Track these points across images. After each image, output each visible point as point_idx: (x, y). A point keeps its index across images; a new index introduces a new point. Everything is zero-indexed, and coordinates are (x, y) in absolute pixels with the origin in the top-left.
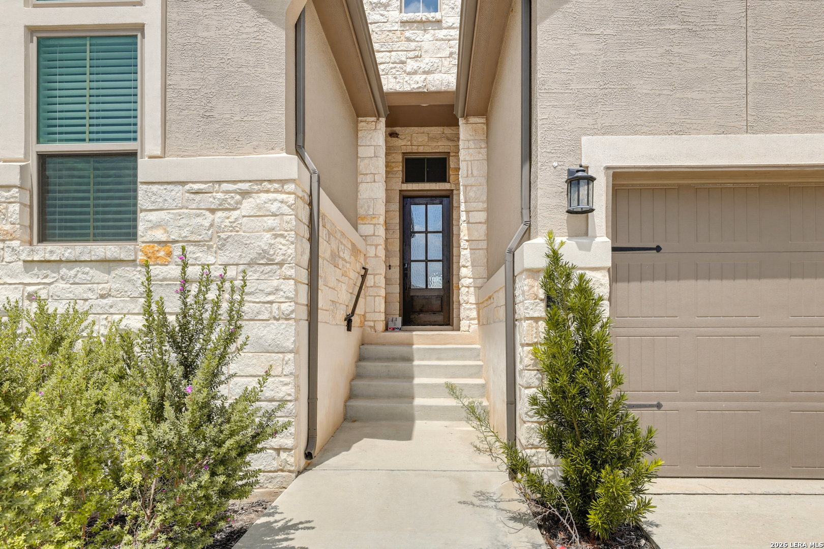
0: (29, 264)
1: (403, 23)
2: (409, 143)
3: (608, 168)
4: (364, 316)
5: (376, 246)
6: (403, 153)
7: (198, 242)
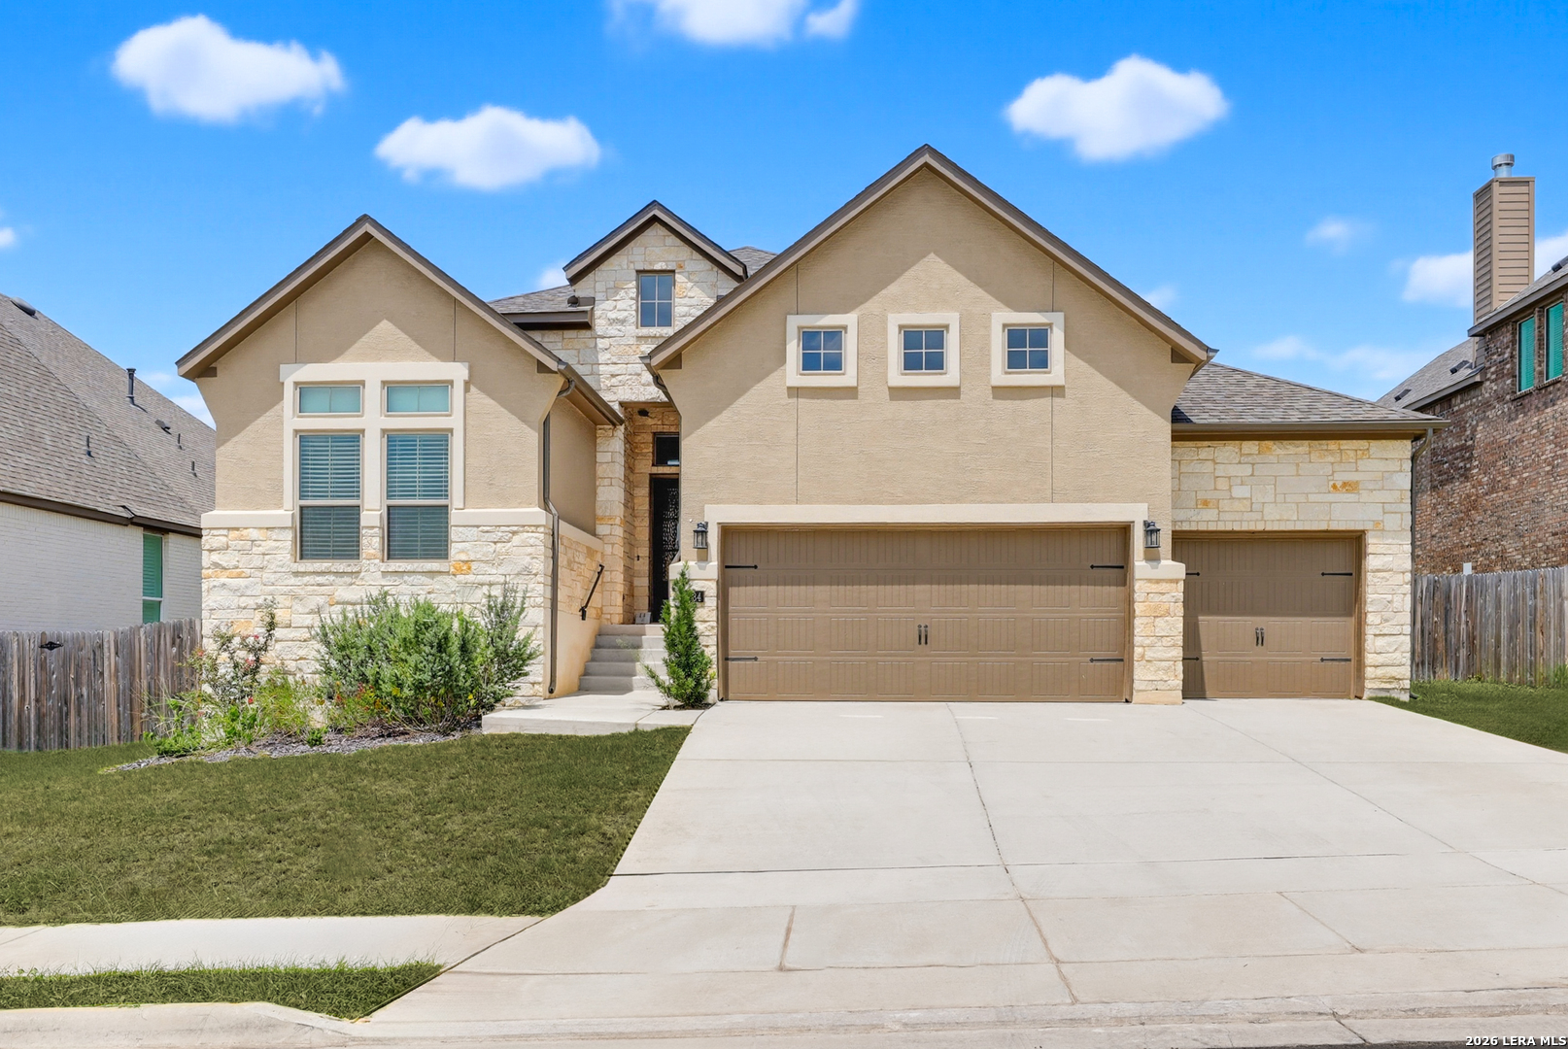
0: (385, 574)
1: (639, 338)
2: (660, 423)
3: (719, 523)
4: (601, 609)
5: (613, 544)
6: (654, 433)
7: (486, 562)
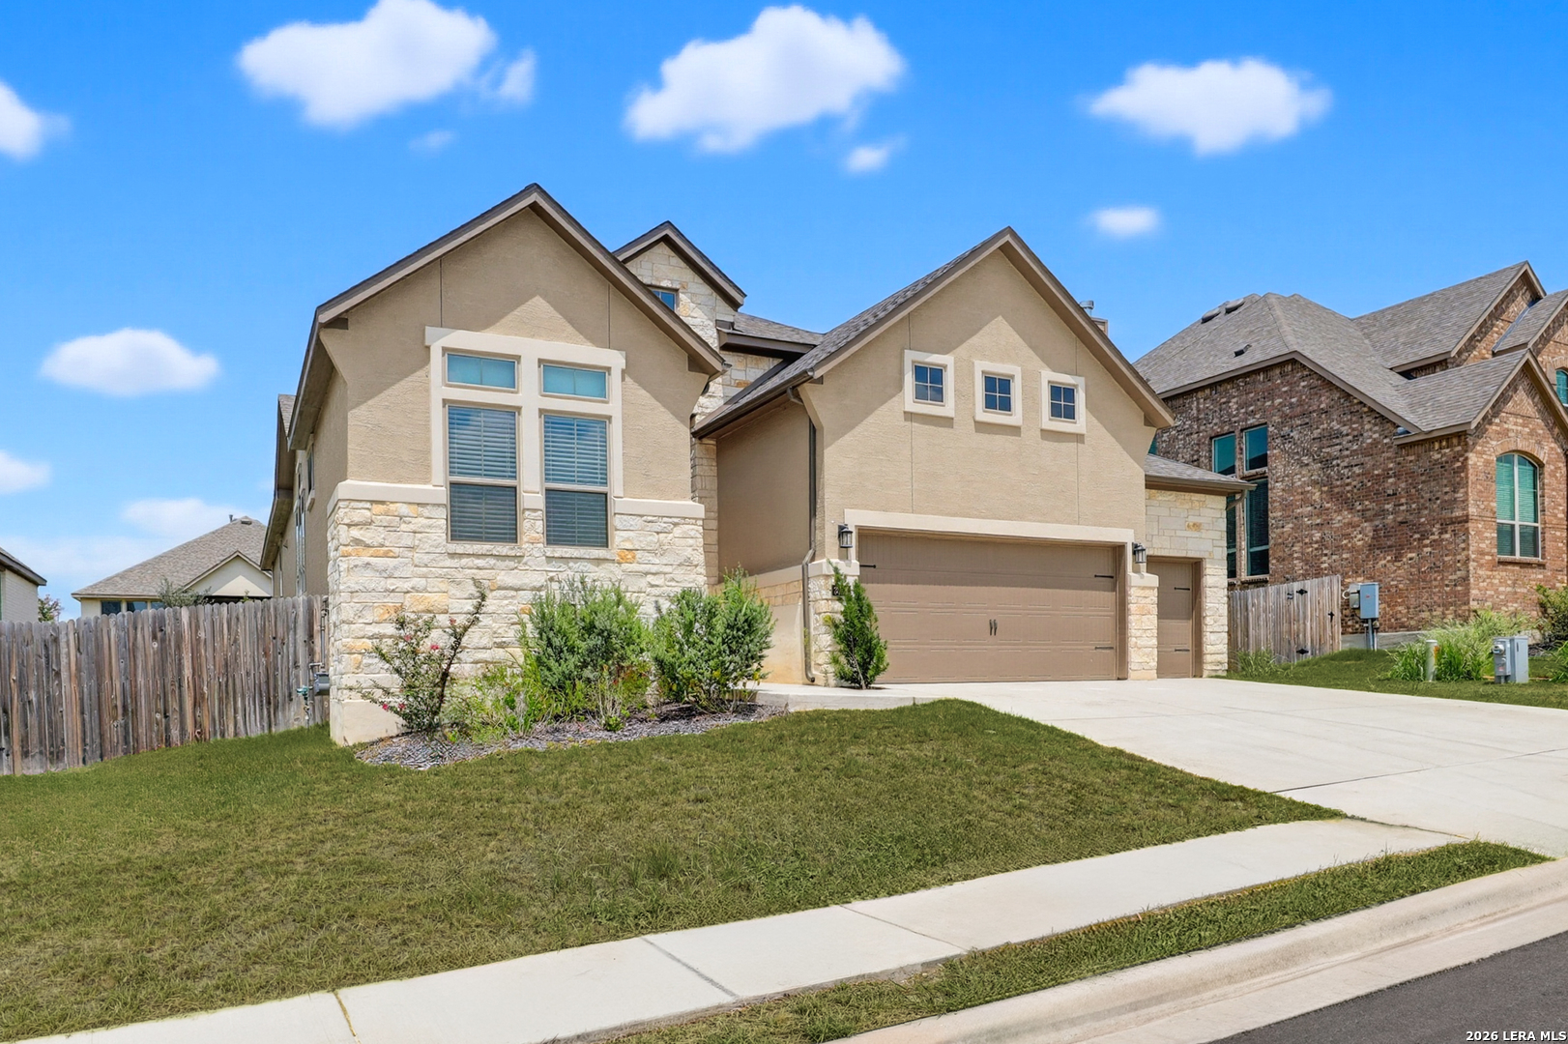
0: (550, 559)
3: (856, 526)
7: (649, 551)
